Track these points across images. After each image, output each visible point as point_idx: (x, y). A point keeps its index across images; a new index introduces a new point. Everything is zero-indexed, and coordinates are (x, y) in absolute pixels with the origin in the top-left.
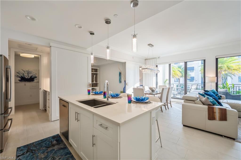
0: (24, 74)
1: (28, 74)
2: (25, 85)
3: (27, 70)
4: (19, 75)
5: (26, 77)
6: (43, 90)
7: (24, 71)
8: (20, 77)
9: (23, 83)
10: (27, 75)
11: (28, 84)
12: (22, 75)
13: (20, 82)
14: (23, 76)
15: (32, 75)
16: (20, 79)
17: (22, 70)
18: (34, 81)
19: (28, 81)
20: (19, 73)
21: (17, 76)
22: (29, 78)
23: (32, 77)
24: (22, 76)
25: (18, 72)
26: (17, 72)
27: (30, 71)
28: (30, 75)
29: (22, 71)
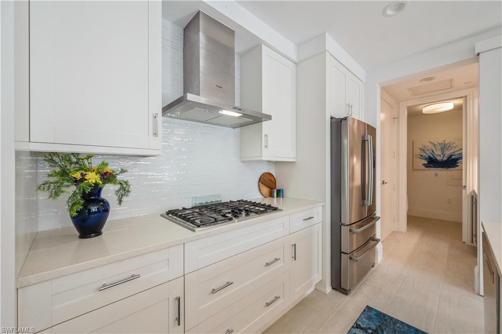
0: (433, 152)
1: (443, 149)
2: (436, 175)
3: (440, 142)
4: (424, 154)
5: (439, 158)
7: (435, 145)
8: (426, 159)
9: (432, 172)
10: (440, 153)
11: (443, 173)
12: (429, 153)
13: (426, 168)
14: (432, 156)
15: (451, 151)
16: (426, 162)
17: (430, 142)
18: (457, 166)
19: (442, 167)
20: (424, 151)
21: (420, 157)
22: (445, 159)
23: (451, 156)
24: (429, 157)
25: (422, 147)
26: (420, 147)
27: (446, 142)
28: (448, 153)
29: (429, 144)
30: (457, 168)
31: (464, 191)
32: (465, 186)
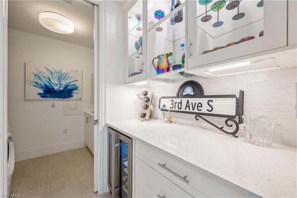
0: (50, 80)
1: (59, 78)
2: (53, 106)
3: (57, 71)
4: (40, 82)
5: (56, 88)
6: (103, 125)
7: (51, 73)
8: (42, 87)
9: (49, 102)
10: (57, 83)
11: (59, 103)
12: (45, 81)
13: (41, 98)
14: (48, 85)
15: (67, 82)
16: (42, 91)
17: (46, 68)
18: (72, 96)
19: (59, 97)
20: (39, 78)
21: (35, 84)
22: (62, 89)
23: (67, 86)
24: (46, 85)
25: (38, 73)
26: (35, 73)
27: (63, 72)
28: (64, 83)
29: (45, 71)
30: (72, 98)
31: (95, 126)
32: (97, 121)
